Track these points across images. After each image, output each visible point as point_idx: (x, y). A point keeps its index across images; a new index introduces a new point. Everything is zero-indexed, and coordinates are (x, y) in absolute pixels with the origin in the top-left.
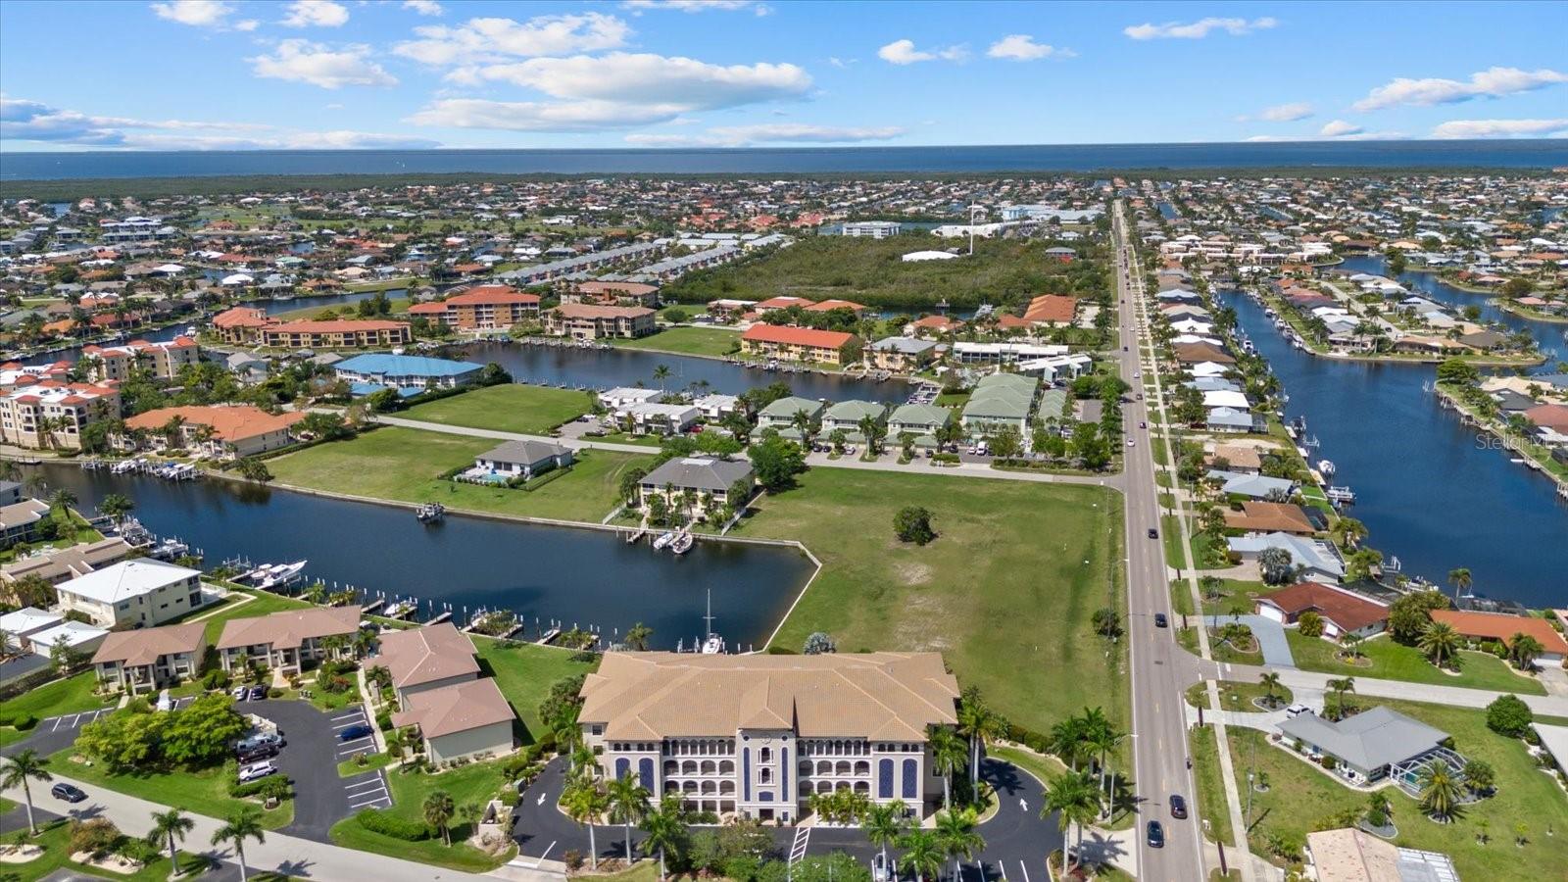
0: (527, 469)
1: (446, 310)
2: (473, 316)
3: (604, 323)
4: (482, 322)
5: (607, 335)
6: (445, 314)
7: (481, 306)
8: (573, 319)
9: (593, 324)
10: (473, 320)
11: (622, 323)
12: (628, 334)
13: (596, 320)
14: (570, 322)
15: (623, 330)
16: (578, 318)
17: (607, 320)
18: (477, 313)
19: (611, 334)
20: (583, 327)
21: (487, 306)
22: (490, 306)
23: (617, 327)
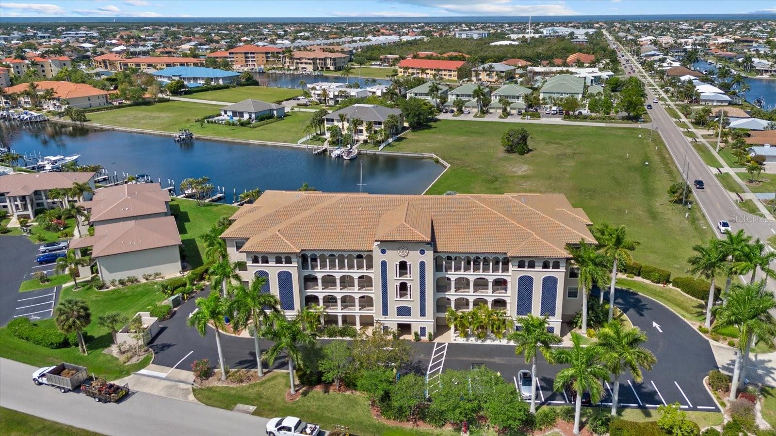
0: (253, 116)
1: (228, 55)
2: (244, 59)
3: (318, 61)
4: (249, 63)
5: (320, 69)
6: (227, 57)
7: (248, 53)
8: (300, 59)
9: (311, 61)
10: (244, 62)
11: (329, 61)
12: (332, 68)
13: (313, 59)
14: (298, 61)
15: (329, 66)
16: (303, 58)
17: (320, 59)
18: (246, 57)
19: (322, 68)
20: (306, 63)
21: (251, 53)
22: (254, 53)
23: (325, 64)
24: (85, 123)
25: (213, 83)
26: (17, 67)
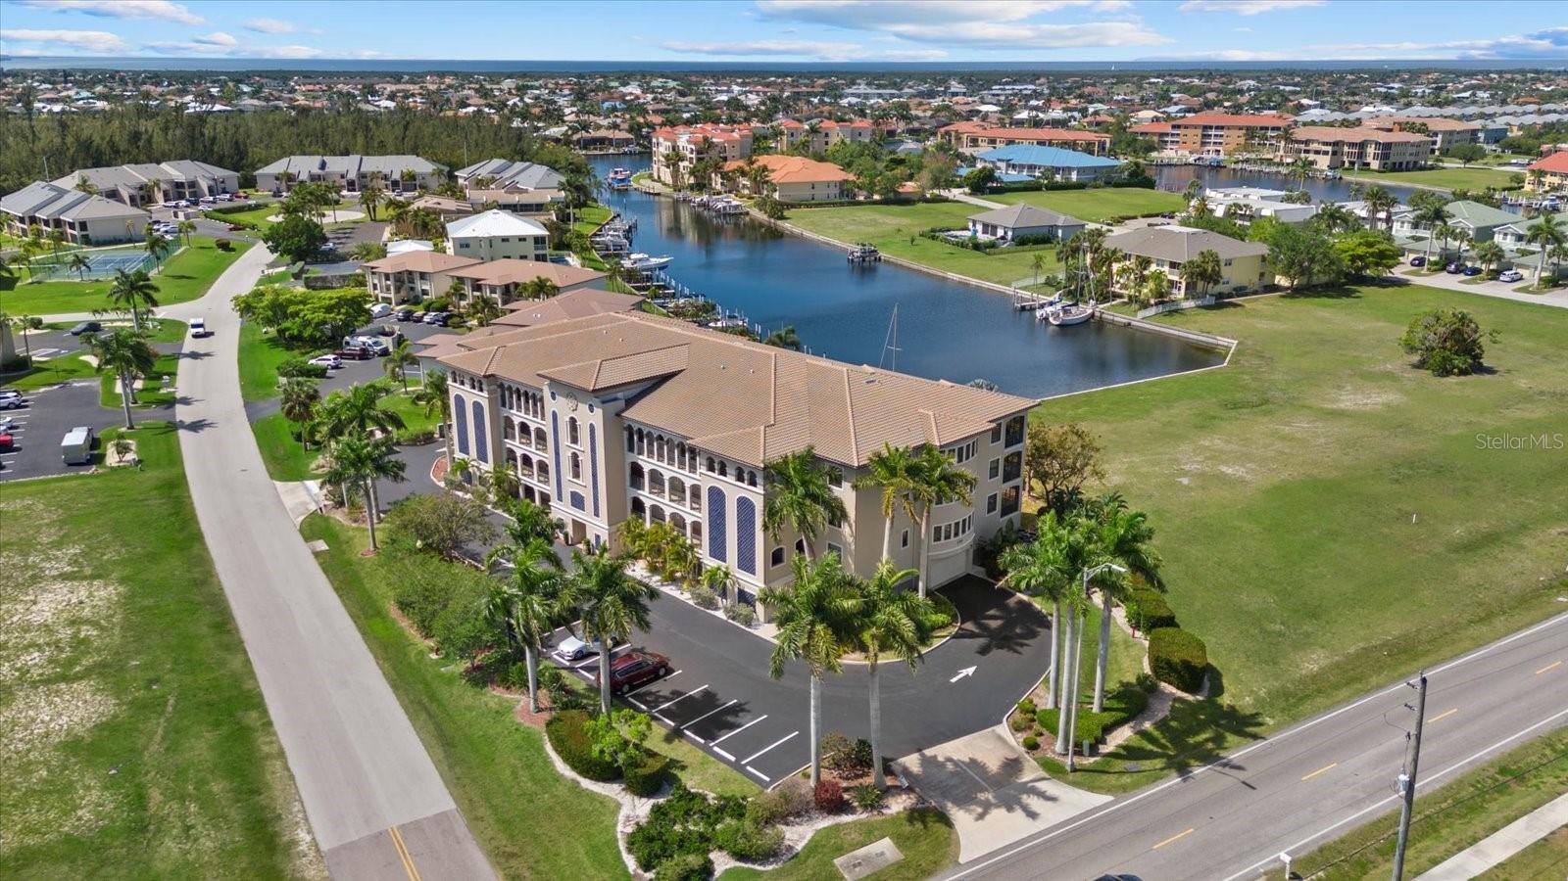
0: (1010, 234)
1: (1170, 130)
2: (1198, 139)
3: (1346, 149)
4: (1208, 148)
5: (1347, 165)
6: (1167, 135)
7: (1211, 128)
8: (1307, 142)
9: (1329, 149)
10: (1197, 146)
11: (1371, 150)
12: (1375, 165)
13: (1335, 144)
14: (1303, 146)
15: (1369, 160)
16: (1313, 141)
17: (1352, 145)
18: (1204, 136)
19: (1352, 163)
20: (1317, 152)
21: (1217, 128)
22: (1222, 128)
23: (1361, 155)
24: (779, 222)
25: (1058, 178)
26: (792, 135)
